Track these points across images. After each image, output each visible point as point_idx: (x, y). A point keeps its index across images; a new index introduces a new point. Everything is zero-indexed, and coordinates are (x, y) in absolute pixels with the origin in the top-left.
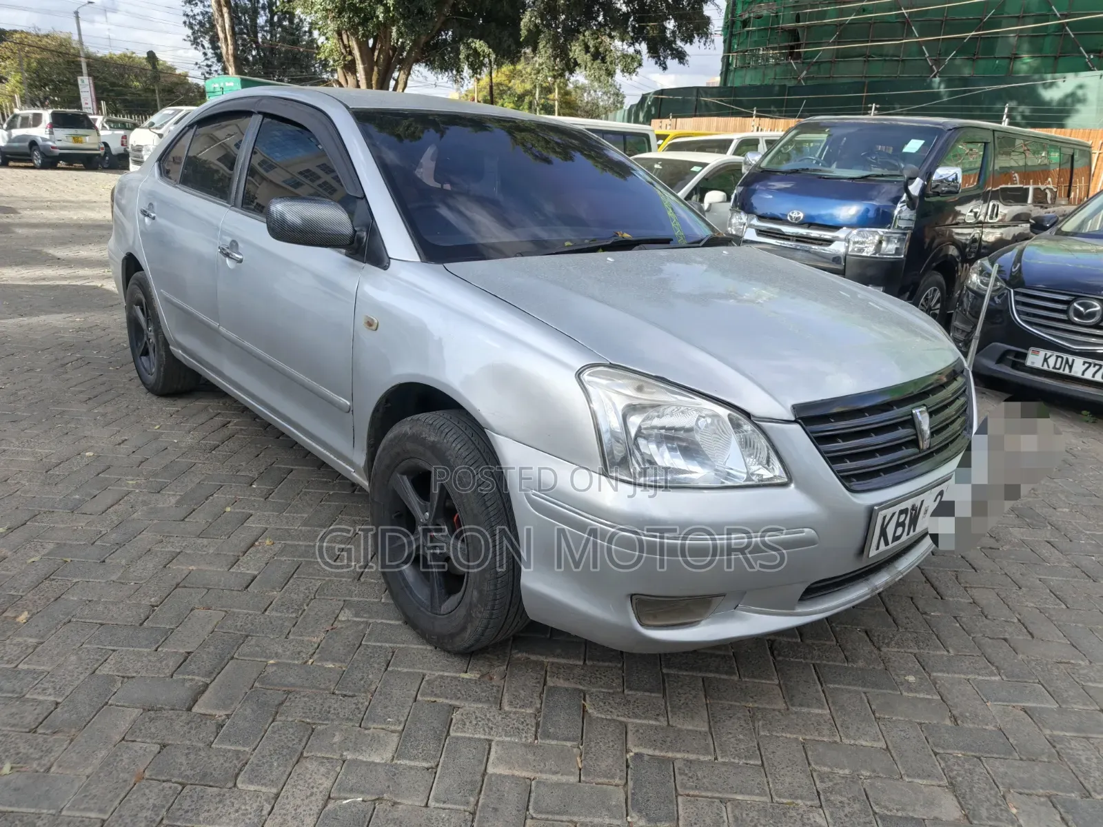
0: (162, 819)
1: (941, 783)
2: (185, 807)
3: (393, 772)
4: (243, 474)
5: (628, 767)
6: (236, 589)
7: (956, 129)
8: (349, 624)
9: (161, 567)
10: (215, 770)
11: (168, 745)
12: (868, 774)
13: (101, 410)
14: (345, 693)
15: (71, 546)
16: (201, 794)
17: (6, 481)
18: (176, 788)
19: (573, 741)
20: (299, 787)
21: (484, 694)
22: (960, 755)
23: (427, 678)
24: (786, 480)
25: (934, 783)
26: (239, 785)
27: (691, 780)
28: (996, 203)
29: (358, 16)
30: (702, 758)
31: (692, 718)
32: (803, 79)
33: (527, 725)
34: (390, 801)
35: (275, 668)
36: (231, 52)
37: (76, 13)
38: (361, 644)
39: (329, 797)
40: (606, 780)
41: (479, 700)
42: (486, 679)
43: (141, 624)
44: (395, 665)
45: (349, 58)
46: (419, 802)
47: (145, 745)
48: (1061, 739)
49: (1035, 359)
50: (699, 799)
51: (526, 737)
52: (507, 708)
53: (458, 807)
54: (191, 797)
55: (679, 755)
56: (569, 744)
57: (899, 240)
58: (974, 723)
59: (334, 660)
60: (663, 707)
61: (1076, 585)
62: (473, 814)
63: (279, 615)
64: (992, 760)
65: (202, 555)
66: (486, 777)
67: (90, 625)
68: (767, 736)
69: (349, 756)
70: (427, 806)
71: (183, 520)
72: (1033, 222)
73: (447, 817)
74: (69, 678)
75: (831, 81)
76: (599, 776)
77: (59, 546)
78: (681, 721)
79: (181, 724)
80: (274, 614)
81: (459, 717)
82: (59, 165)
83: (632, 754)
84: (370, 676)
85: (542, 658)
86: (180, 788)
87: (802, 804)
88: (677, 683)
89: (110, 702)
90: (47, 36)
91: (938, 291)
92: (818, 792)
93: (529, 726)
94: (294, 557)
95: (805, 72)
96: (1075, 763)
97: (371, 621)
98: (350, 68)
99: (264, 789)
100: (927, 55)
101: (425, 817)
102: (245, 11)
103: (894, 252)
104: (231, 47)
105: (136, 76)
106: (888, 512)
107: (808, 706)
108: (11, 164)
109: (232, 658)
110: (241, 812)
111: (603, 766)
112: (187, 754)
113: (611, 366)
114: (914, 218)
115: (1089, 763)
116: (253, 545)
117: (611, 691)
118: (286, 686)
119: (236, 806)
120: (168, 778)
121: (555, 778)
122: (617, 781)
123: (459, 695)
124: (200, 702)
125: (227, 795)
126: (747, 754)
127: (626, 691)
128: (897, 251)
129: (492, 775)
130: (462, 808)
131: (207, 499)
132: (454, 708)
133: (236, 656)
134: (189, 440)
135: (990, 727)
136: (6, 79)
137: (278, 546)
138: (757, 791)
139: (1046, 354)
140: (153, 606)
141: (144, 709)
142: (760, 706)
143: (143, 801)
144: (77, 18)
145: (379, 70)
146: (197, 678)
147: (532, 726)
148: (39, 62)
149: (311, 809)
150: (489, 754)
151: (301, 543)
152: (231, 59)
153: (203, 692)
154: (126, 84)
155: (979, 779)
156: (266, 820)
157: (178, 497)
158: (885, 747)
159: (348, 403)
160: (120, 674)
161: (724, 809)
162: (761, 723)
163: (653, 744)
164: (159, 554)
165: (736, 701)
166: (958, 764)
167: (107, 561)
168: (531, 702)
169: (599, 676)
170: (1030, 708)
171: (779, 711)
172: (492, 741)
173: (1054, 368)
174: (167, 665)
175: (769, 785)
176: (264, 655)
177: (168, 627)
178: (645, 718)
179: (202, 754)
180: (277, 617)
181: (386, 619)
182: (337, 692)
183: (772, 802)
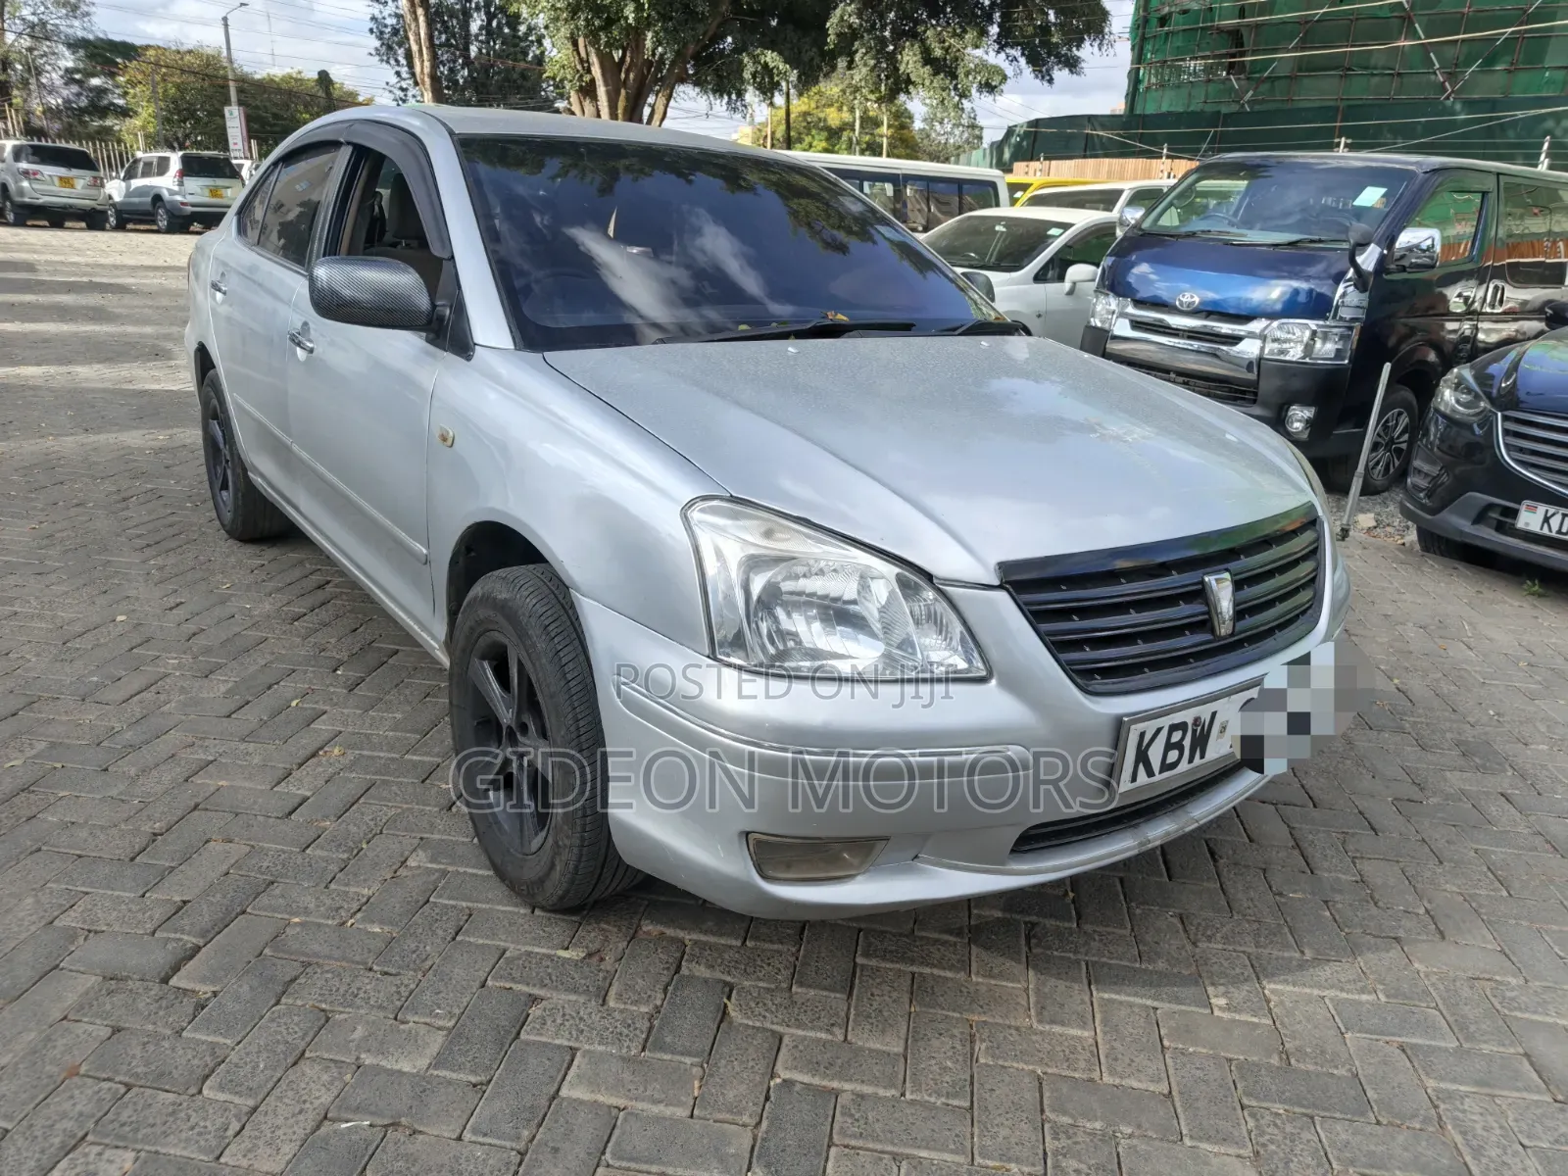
0: (86, 1135)
1: (1242, 1152)
2: (124, 1117)
3: (422, 1086)
4: (328, 654)
5: (767, 1098)
6: (275, 814)
7: (1434, 171)
8: (418, 872)
9: (181, 780)
10: (176, 1068)
11: (123, 1029)
12: (1129, 1131)
13: (160, 561)
14: (386, 969)
15: (68, 747)
16: (150, 1101)
17: (7, 654)
18: (117, 1089)
19: (695, 1056)
20: (286, 1100)
21: (583, 982)
22: (1281, 1111)
23: (508, 954)
24: (984, 673)
25: (1231, 1151)
26: (205, 1092)
27: (857, 1124)
28: (1500, 283)
29: (599, 17)
30: (882, 1092)
31: (883, 1031)
32: (1248, 102)
33: (636, 1029)
34: (409, 1128)
35: (298, 929)
36: (427, 70)
37: (225, 19)
38: (428, 901)
39: (325, 1118)
40: (728, 1117)
41: (575, 990)
42: (595, 959)
43: (132, 859)
44: (467, 933)
45: (587, 78)
46: (449, 1131)
47: (90, 1028)
48: (1449, 1096)
49: (1530, 518)
50: (861, 1152)
51: (628, 1047)
52: (612, 1003)
53: (503, 1143)
54: (135, 1103)
55: (847, 1086)
56: (688, 1060)
57: (1342, 337)
58: (1316, 1064)
59: (382, 922)
60: (843, 1014)
61: (1531, 862)
62: (522, 1154)
63: (325, 854)
64: (1330, 1121)
65: (241, 766)
66: (555, 1102)
67: (65, 856)
68: (989, 1066)
69: (368, 1059)
70: (459, 1138)
71: (229, 716)
72: (1550, 312)
73: (484, 1156)
74: (16, 929)
75: (1289, 106)
76: (720, 1111)
77: (53, 745)
78: (866, 1035)
79: (148, 1000)
80: (319, 852)
81: (539, 1013)
82: (192, 228)
83: (778, 1081)
84: (428, 948)
85: (681, 934)
86: (123, 1090)
87: (1016, 1170)
88: (873, 979)
89: (62, 965)
90: (190, 52)
91: (1405, 414)
92: (1045, 1153)
93: (638, 1032)
94: (367, 774)
95: (1251, 93)
96: (1464, 1133)
97: (450, 869)
98: (588, 91)
99: (237, 1100)
100: (1437, 66)
101: (451, 1155)
102: (452, 14)
103: (1333, 356)
104: (427, 64)
105: (306, 107)
106: (1150, 727)
107: (1062, 1024)
108: (130, 226)
109: (244, 912)
110: (196, 1130)
111: (731, 1095)
112: (145, 1044)
113: (733, 499)
114: (1365, 304)
115: (1485, 1134)
116: (314, 755)
117: (773, 986)
118: (307, 955)
119: (193, 1120)
120: (110, 1075)
121: (656, 1109)
122: (746, 1119)
123: (547, 981)
124: (183, 971)
125: (185, 1104)
126: (950, 1090)
127: (794, 988)
128: (1339, 354)
129: (563, 1099)
130: (508, 1144)
131: (269, 688)
132: (534, 1000)
133: (249, 910)
134: (267, 606)
135: (1341, 1072)
136: (136, 113)
137: (351, 755)
138: (952, 1147)
139: (1547, 511)
140: (155, 834)
141: (104, 978)
142: (991, 1020)
143: (67, 1106)
144: (226, 26)
145: (627, 93)
146: (185, 937)
147: (642, 1032)
148: (178, 87)
149: (294, 1133)
150: (569, 1068)
151: (382, 754)
152: (427, 80)
153: (191, 957)
154: (293, 117)
155: (1302, 1150)
156: (228, 1144)
157: (230, 685)
158: (1166, 1092)
159: (425, 551)
160: (86, 927)
161: (895, 1169)
162: (984, 1045)
163: (814, 1067)
164: (183, 763)
165: (954, 1011)
166: (1276, 1125)
167: (110, 769)
168: (650, 996)
169: (759, 963)
170: (1414, 1046)
171: (1017, 1029)
172: (577, 1049)
173: (1559, 532)
174: (151, 918)
175: (973, 1138)
176: (289, 910)
177: (167, 864)
178: (812, 1029)
179: (166, 1044)
180: (320, 857)
181: (473, 867)
182: (375, 968)
183: (973, 1164)
